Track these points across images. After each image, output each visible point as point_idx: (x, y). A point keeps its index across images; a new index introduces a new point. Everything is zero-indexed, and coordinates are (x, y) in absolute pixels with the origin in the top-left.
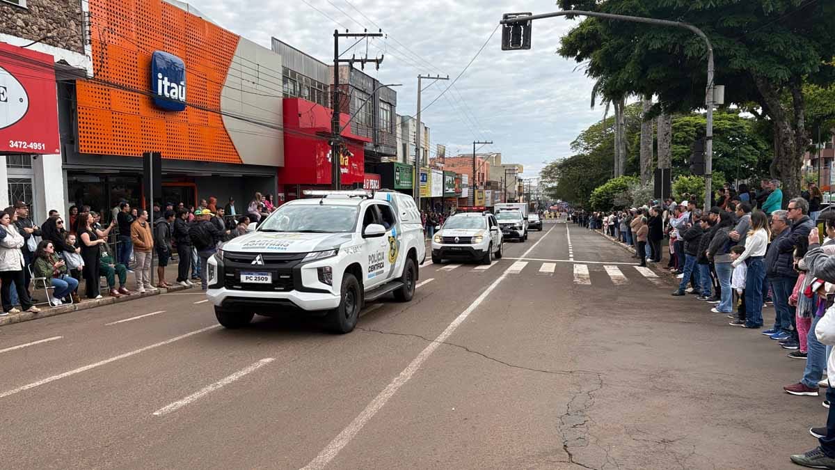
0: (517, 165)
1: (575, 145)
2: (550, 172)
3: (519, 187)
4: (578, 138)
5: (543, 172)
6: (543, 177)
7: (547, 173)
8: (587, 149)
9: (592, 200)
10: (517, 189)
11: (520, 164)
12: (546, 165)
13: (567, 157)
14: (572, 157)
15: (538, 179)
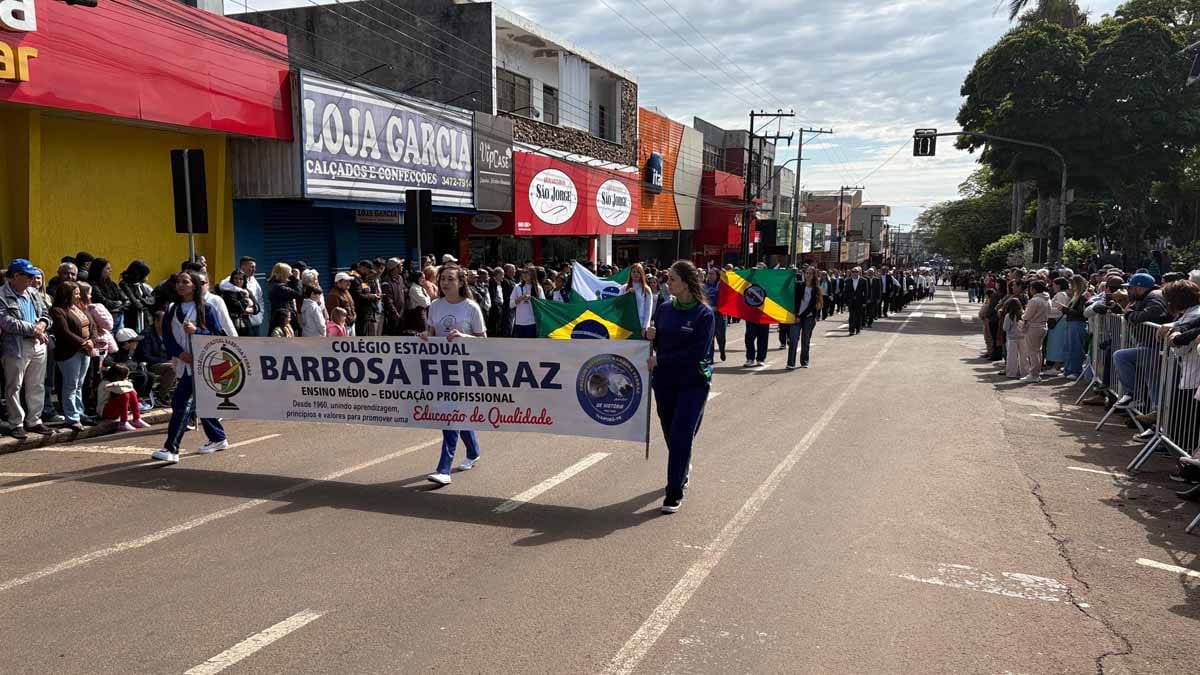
0: (883, 206)
1: (964, 187)
2: (930, 219)
3: (886, 236)
4: (969, 179)
5: (920, 218)
6: (920, 225)
7: (925, 220)
8: (979, 192)
9: (982, 258)
10: (882, 239)
11: (887, 204)
12: (924, 210)
13: (952, 201)
14: (960, 202)
15: (914, 227)
